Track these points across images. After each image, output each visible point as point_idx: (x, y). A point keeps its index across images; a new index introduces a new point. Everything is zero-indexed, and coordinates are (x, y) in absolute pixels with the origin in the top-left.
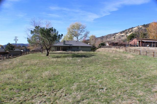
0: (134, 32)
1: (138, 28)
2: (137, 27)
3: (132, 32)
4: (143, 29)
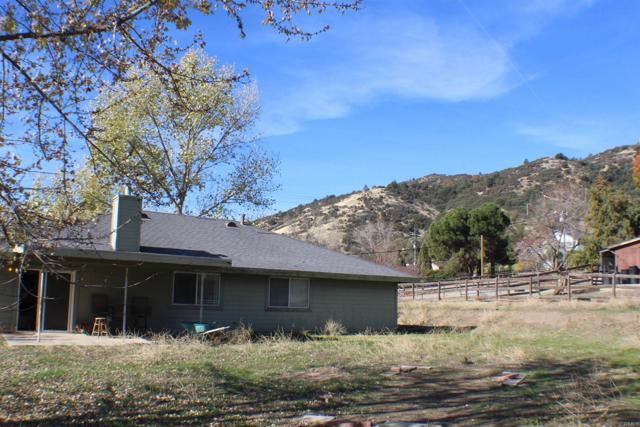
0: (345, 218)
2: (361, 196)
3: (337, 217)
4: (388, 206)
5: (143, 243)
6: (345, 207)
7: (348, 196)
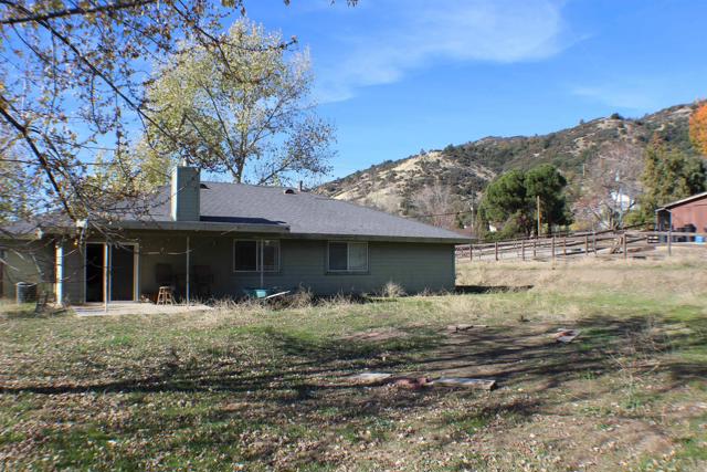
0: (402, 182)
1: (423, 164)
2: (417, 160)
3: (394, 181)
4: (445, 169)
5: (203, 213)
6: (403, 171)
7: (405, 160)
